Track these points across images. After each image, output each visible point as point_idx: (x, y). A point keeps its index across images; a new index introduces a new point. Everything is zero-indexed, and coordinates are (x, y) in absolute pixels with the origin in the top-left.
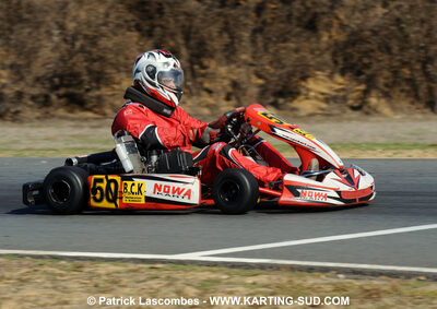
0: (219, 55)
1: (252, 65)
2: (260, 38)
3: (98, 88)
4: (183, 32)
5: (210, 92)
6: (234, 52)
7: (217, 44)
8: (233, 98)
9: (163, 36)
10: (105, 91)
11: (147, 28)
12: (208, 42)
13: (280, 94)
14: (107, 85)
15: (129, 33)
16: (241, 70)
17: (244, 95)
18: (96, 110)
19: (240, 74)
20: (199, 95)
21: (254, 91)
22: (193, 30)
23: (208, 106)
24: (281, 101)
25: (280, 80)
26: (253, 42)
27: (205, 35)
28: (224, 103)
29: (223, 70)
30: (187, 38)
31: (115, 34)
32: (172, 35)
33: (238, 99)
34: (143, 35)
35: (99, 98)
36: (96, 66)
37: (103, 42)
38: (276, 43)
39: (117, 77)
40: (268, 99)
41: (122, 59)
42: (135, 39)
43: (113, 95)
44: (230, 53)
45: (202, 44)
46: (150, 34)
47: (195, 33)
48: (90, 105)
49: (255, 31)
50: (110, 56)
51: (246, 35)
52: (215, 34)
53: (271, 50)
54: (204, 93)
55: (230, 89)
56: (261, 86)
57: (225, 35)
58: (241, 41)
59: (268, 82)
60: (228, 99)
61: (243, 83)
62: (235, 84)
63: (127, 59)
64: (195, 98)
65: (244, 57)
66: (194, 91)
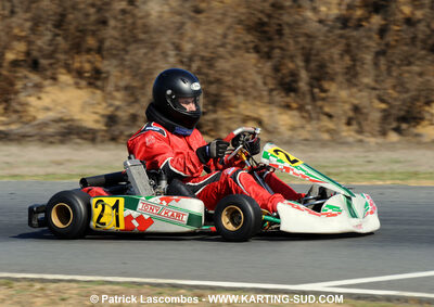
0: (340, 78)
1: (374, 89)
2: (382, 61)
3: (215, 112)
4: (303, 55)
5: (330, 116)
6: (356, 75)
7: (338, 67)
8: (354, 122)
9: (283, 58)
10: (221, 114)
11: (266, 49)
12: (329, 64)
13: (403, 119)
14: (224, 108)
15: (247, 55)
16: (364, 94)
17: (366, 120)
18: (212, 134)
19: (362, 98)
20: (318, 119)
21: (376, 116)
22: (314, 52)
23: (328, 131)
24: (404, 126)
25: (403, 105)
26: (376, 64)
27: (326, 57)
28: (345, 128)
29: (344, 94)
30: (307, 60)
31: (233, 56)
32: (292, 58)
33: (359, 124)
34: (262, 57)
35: (215, 121)
36: (213, 89)
37: (221, 64)
38: (399, 66)
39: (234, 100)
40: (390, 124)
41: (239, 82)
42: (253, 61)
43: (230, 119)
44: (351, 75)
45: (322, 66)
46: (268, 56)
47: (317, 55)
48: (205, 129)
49: (379, 54)
50: (227, 78)
51: (368, 58)
52: (336, 57)
53: (395, 74)
54: (325, 118)
55: (351, 114)
56: (384, 110)
57: (347, 58)
58: (363, 64)
59: (391, 106)
60: (349, 123)
61: (365, 107)
62: (356, 109)
63: (245, 81)
64: (314, 122)
65: (366, 80)
66: (314, 115)
